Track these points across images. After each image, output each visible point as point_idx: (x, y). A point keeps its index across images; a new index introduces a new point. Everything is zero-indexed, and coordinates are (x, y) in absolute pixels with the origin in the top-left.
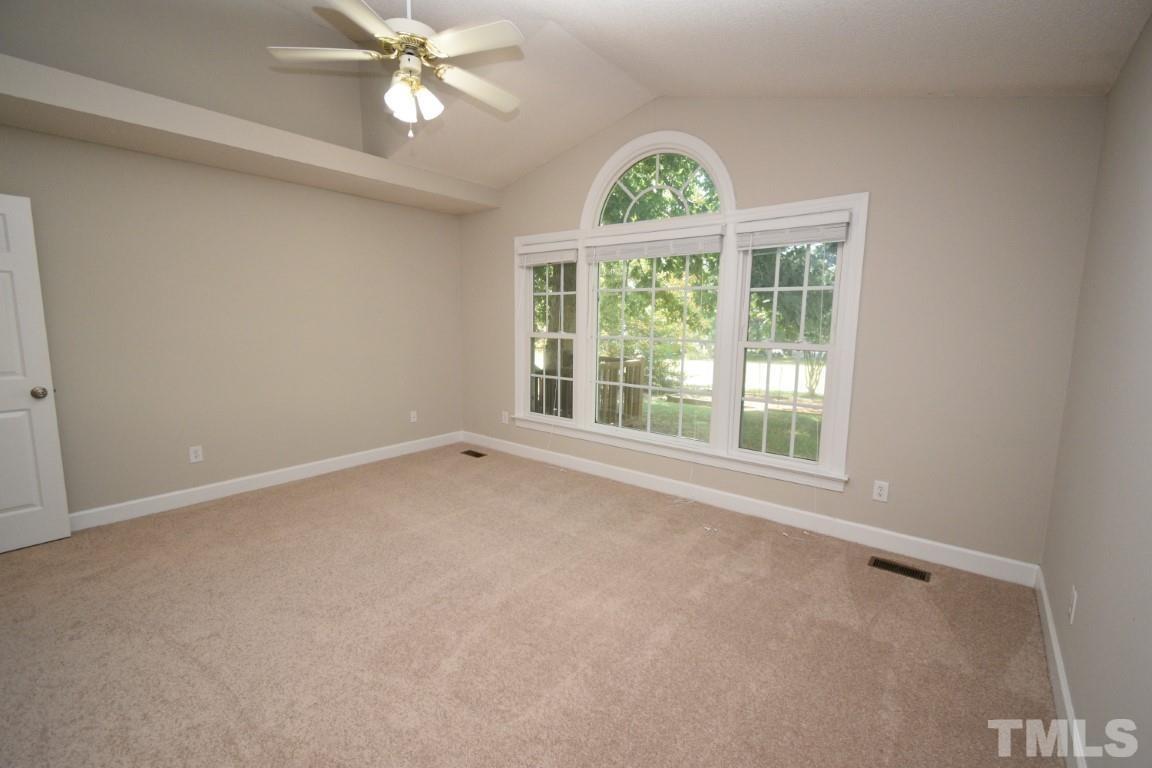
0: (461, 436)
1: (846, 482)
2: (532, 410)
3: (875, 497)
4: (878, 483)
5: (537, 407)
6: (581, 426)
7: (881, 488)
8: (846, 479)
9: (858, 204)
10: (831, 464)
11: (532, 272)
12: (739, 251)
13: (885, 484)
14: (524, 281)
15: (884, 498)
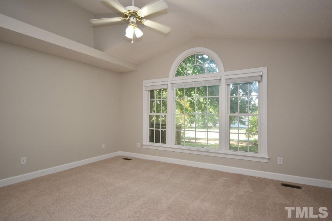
0: (120, 153)
1: (268, 159)
2: (149, 142)
3: (278, 163)
4: (279, 158)
5: (151, 140)
6: (170, 146)
7: (280, 160)
8: (269, 158)
9: (264, 70)
10: (263, 153)
11: (149, 92)
12: (226, 85)
13: (281, 159)
14: (146, 96)
15: (282, 163)
